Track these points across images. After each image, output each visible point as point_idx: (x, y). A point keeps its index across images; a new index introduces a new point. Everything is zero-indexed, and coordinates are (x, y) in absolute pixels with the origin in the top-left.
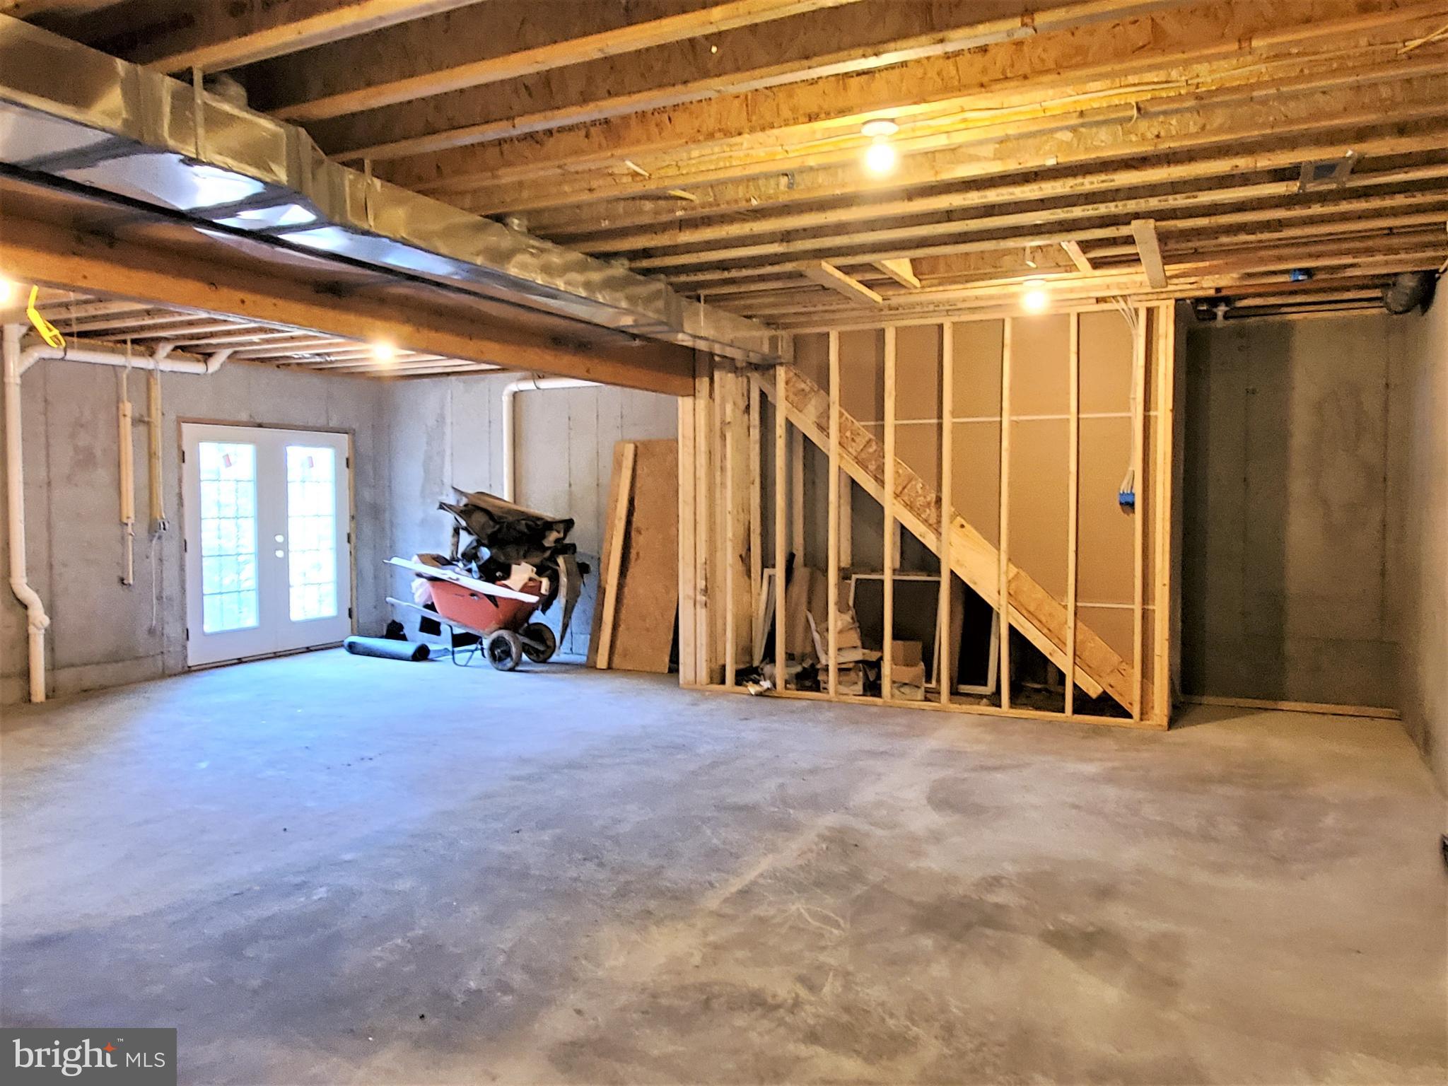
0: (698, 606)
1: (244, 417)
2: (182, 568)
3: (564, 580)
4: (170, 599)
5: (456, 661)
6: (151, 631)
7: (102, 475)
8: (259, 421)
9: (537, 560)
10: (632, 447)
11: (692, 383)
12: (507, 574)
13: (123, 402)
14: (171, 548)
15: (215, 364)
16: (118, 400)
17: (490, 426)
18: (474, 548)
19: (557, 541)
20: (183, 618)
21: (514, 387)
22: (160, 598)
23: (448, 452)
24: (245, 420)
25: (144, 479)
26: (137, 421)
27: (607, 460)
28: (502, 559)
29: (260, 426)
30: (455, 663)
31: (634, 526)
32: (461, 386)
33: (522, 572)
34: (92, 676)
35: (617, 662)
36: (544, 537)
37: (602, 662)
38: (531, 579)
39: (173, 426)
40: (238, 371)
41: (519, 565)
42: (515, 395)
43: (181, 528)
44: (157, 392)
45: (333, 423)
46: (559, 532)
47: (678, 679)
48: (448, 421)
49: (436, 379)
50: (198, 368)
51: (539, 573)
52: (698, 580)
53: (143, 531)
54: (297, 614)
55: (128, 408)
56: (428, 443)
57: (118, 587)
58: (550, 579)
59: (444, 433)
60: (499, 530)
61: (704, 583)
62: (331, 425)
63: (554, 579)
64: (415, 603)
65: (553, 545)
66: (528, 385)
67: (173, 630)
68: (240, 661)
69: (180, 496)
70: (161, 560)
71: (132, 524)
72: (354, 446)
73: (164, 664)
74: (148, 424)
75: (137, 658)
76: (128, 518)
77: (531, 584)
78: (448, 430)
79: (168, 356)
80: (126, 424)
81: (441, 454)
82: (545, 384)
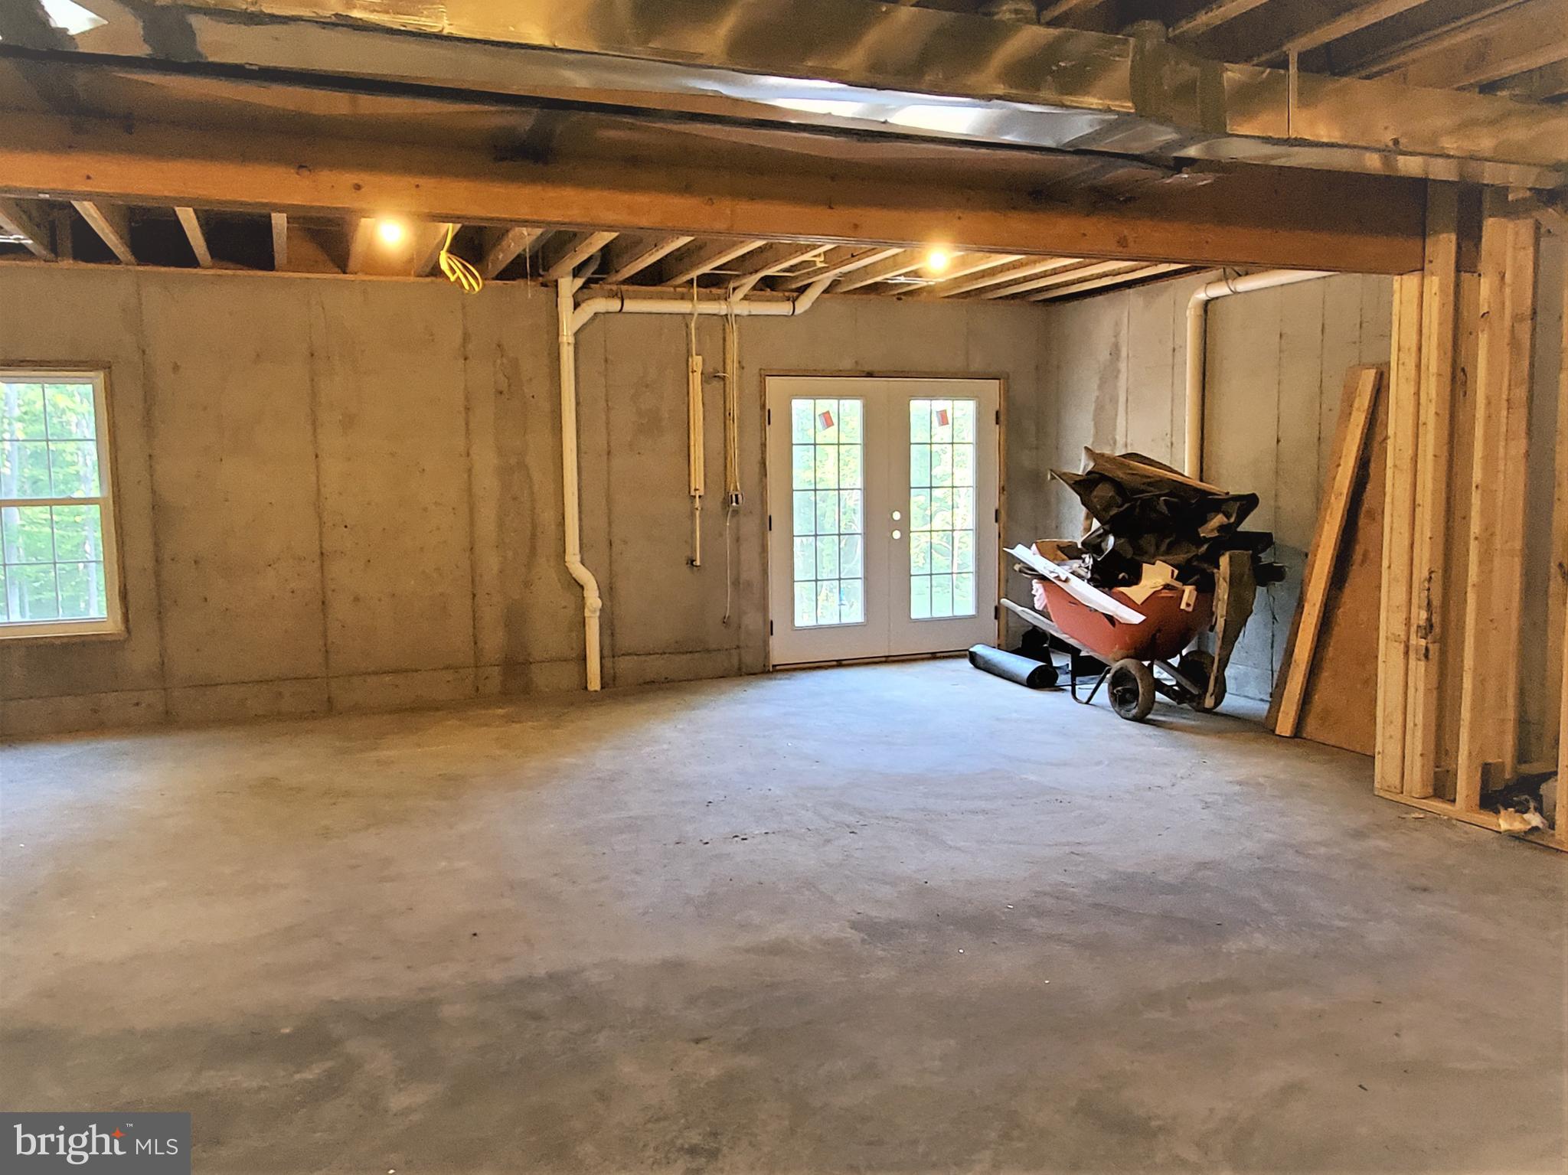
0: (1412, 656)
1: (847, 364)
2: (764, 549)
3: (1222, 591)
4: (749, 584)
5: (1077, 696)
6: (725, 622)
7: (670, 440)
8: (867, 368)
9: (1181, 557)
10: (1372, 372)
11: (1420, 249)
12: (1135, 579)
13: (692, 356)
14: (750, 526)
15: (804, 303)
16: (689, 353)
17: (1173, 356)
18: (1099, 536)
19: (1221, 528)
20: (764, 608)
21: (1202, 295)
22: (736, 583)
23: (1122, 399)
24: (849, 368)
25: (717, 444)
26: (709, 377)
27: (1334, 397)
28: (1129, 553)
29: (870, 375)
30: (1075, 698)
31: (1365, 507)
32: (1141, 301)
33: (1156, 576)
34: (656, 666)
35: (1311, 727)
36: (1204, 521)
37: (1285, 725)
38: (1167, 587)
39: (755, 380)
40: (836, 307)
41: (1154, 564)
42: (1207, 304)
43: (764, 502)
44: (733, 339)
45: (976, 366)
46: (1228, 516)
47: (1372, 777)
48: (1124, 354)
49: (1111, 295)
50: (784, 308)
51: (1183, 578)
52: (1414, 609)
53: (715, 504)
54: (919, 610)
55: (697, 362)
56: (1100, 387)
57: (685, 569)
58: (1199, 590)
59: (1119, 371)
60: (1132, 508)
61: (1424, 615)
62: (972, 369)
63: (1206, 588)
64: (1033, 609)
65: (1216, 534)
66: (1220, 290)
67: (751, 621)
68: (840, 664)
69: (763, 463)
70: (738, 540)
71: (700, 497)
72: (1007, 394)
73: (740, 660)
74: (723, 379)
75: (708, 651)
76: (696, 490)
77: (1166, 594)
78: (1122, 366)
79: (746, 298)
80: (696, 380)
81: (1114, 400)
82: (1244, 285)
